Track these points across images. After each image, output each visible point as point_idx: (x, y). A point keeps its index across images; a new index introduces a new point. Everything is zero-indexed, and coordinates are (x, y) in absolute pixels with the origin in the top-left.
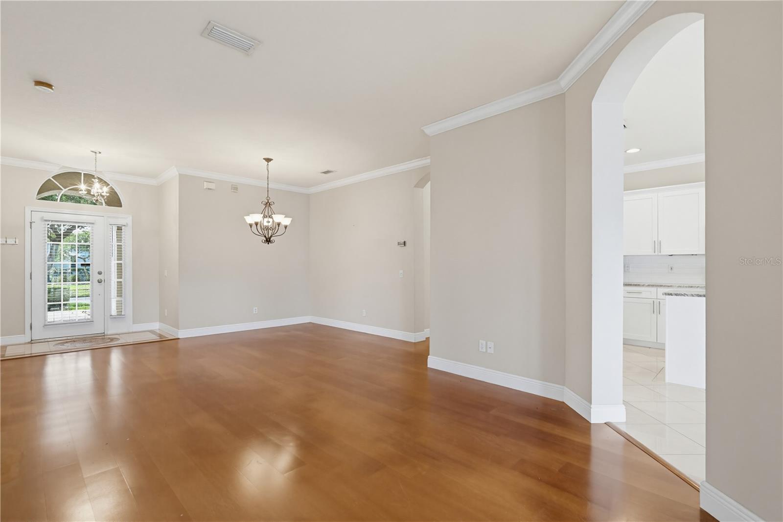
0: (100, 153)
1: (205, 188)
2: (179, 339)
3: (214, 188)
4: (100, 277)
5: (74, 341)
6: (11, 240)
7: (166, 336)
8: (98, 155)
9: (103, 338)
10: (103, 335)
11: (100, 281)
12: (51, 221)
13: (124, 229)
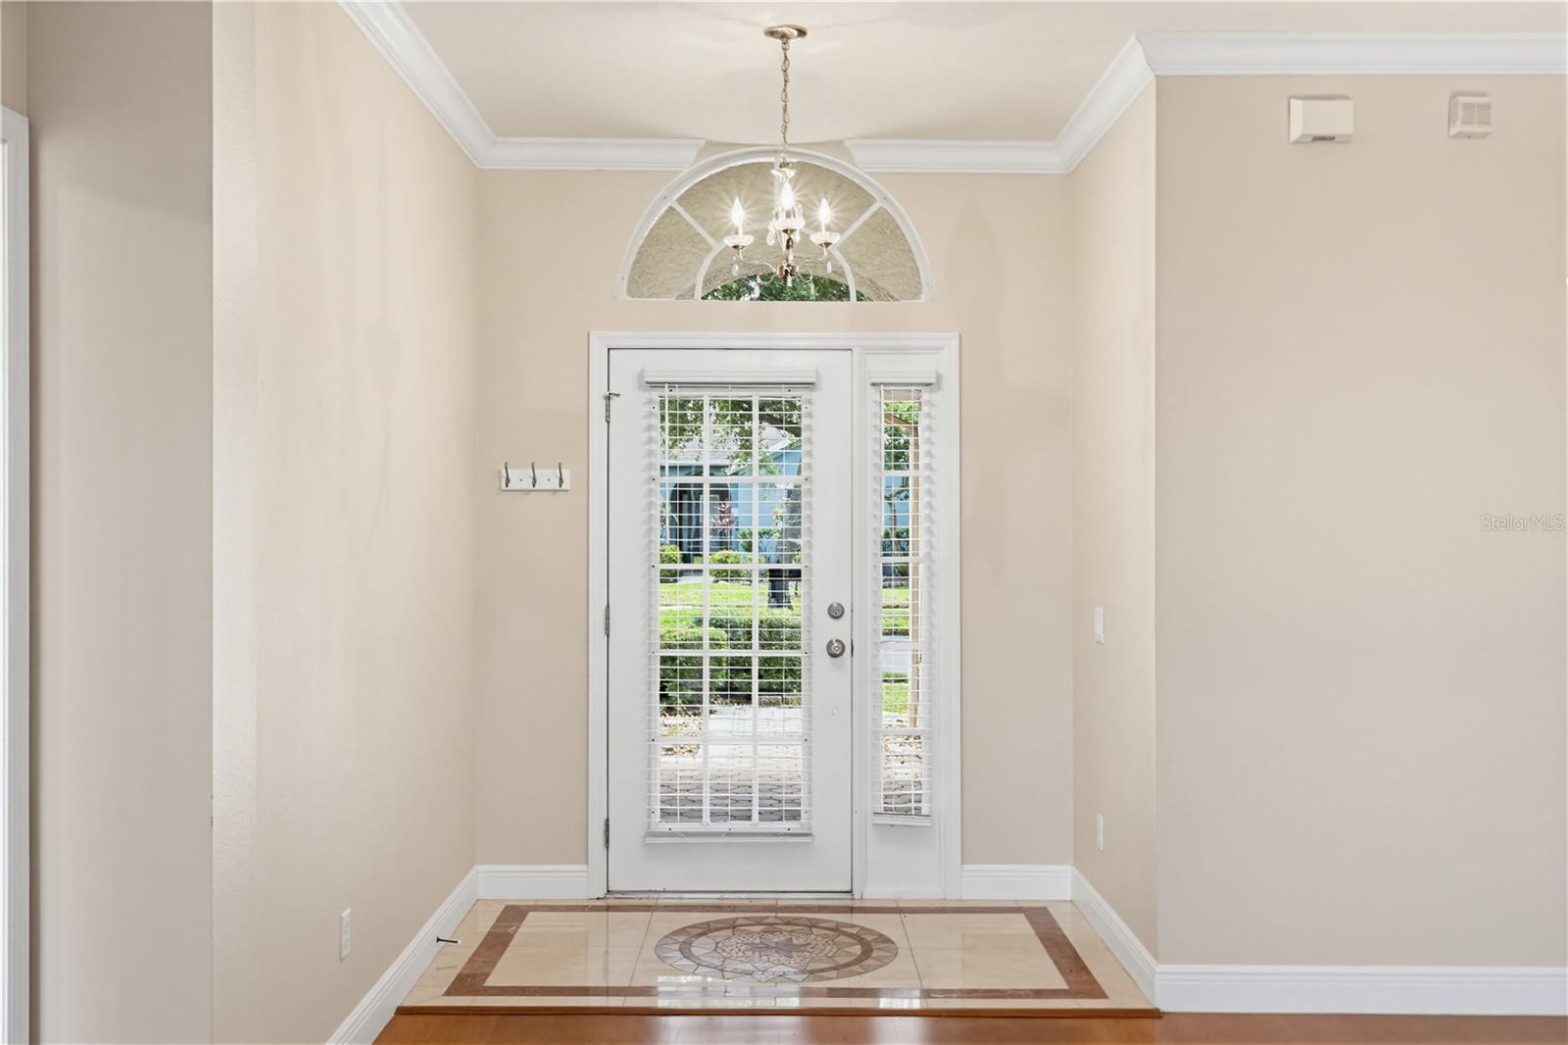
0: (802, 33)
1: (1296, 132)
2: (1155, 1014)
4: (838, 630)
5: (733, 926)
6: (549, 472)
8: (795, 43)
9: (837, 929)
10: (849, 903)
11: (836, 650)
12: (667, 385)
13: (929, 403)
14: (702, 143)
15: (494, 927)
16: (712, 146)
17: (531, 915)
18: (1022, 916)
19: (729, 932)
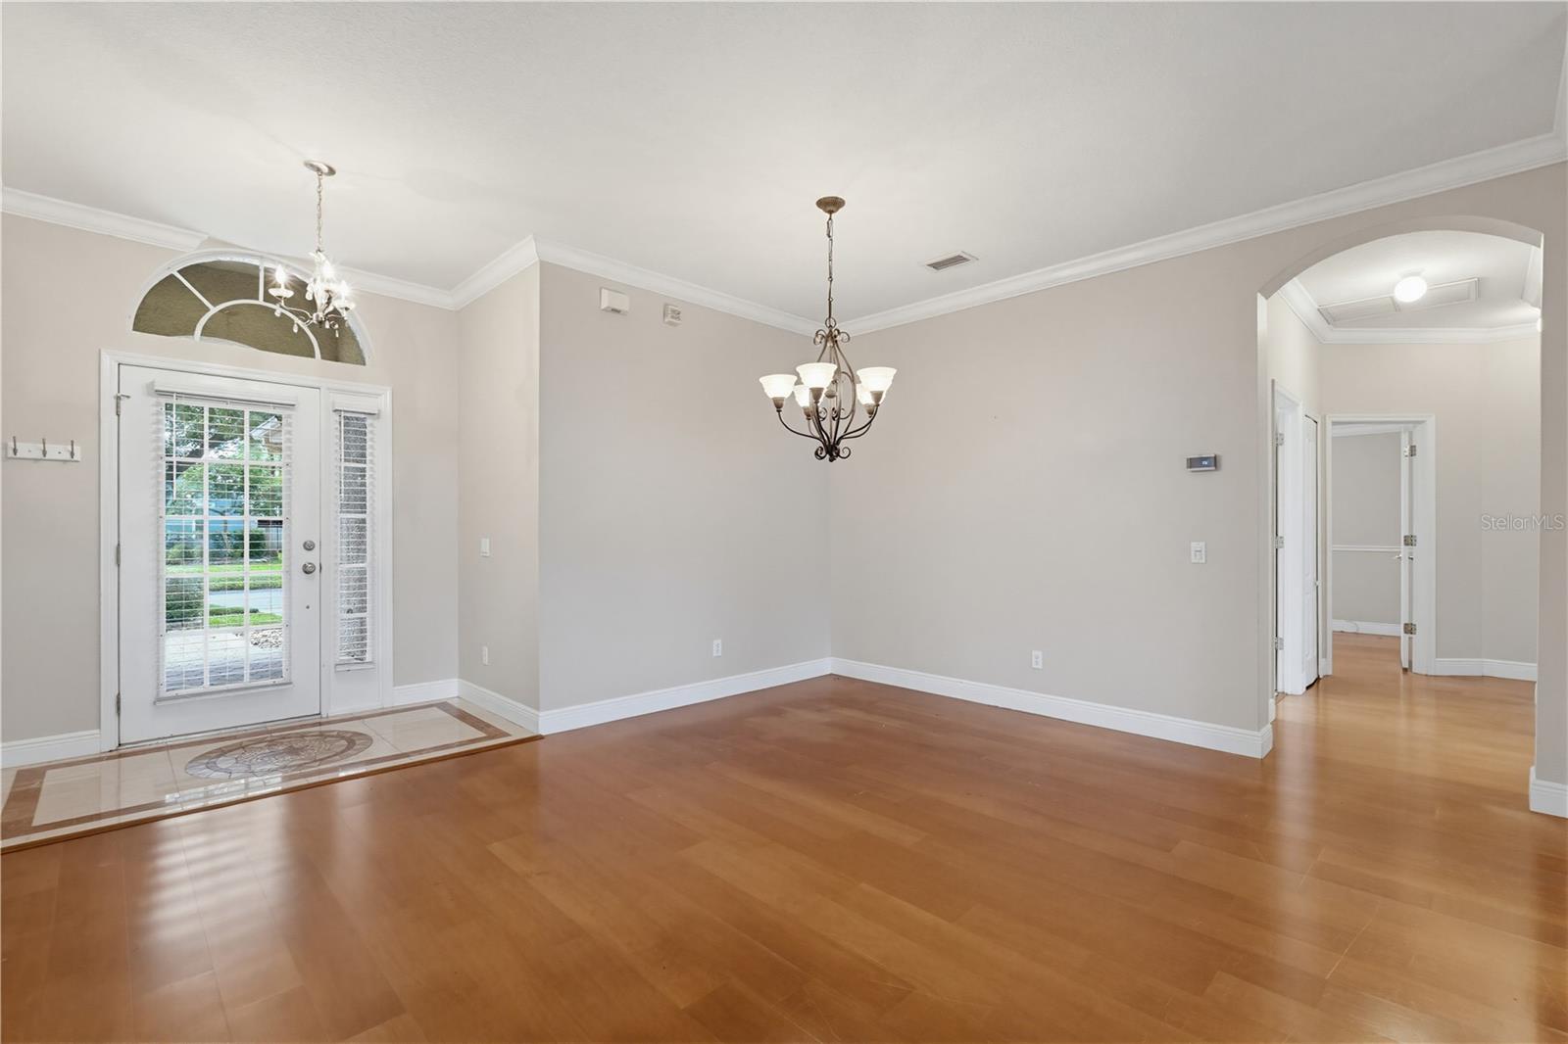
0: (332, 172)
1: (604, 305)
2: (540, 737)
3: (626, 309)
4: (312, 557)
6: (60, 448)
7: (503, 729)
9: (322, 734)
10: (318, 721)
11: (308, 569)
12: (175, 395)
13: (372, 425)
14: (206, 237)
15: (13, 787)
16: (212, 241)
17: (49, 773)
18: (435, 708)
19: (242, 751)
